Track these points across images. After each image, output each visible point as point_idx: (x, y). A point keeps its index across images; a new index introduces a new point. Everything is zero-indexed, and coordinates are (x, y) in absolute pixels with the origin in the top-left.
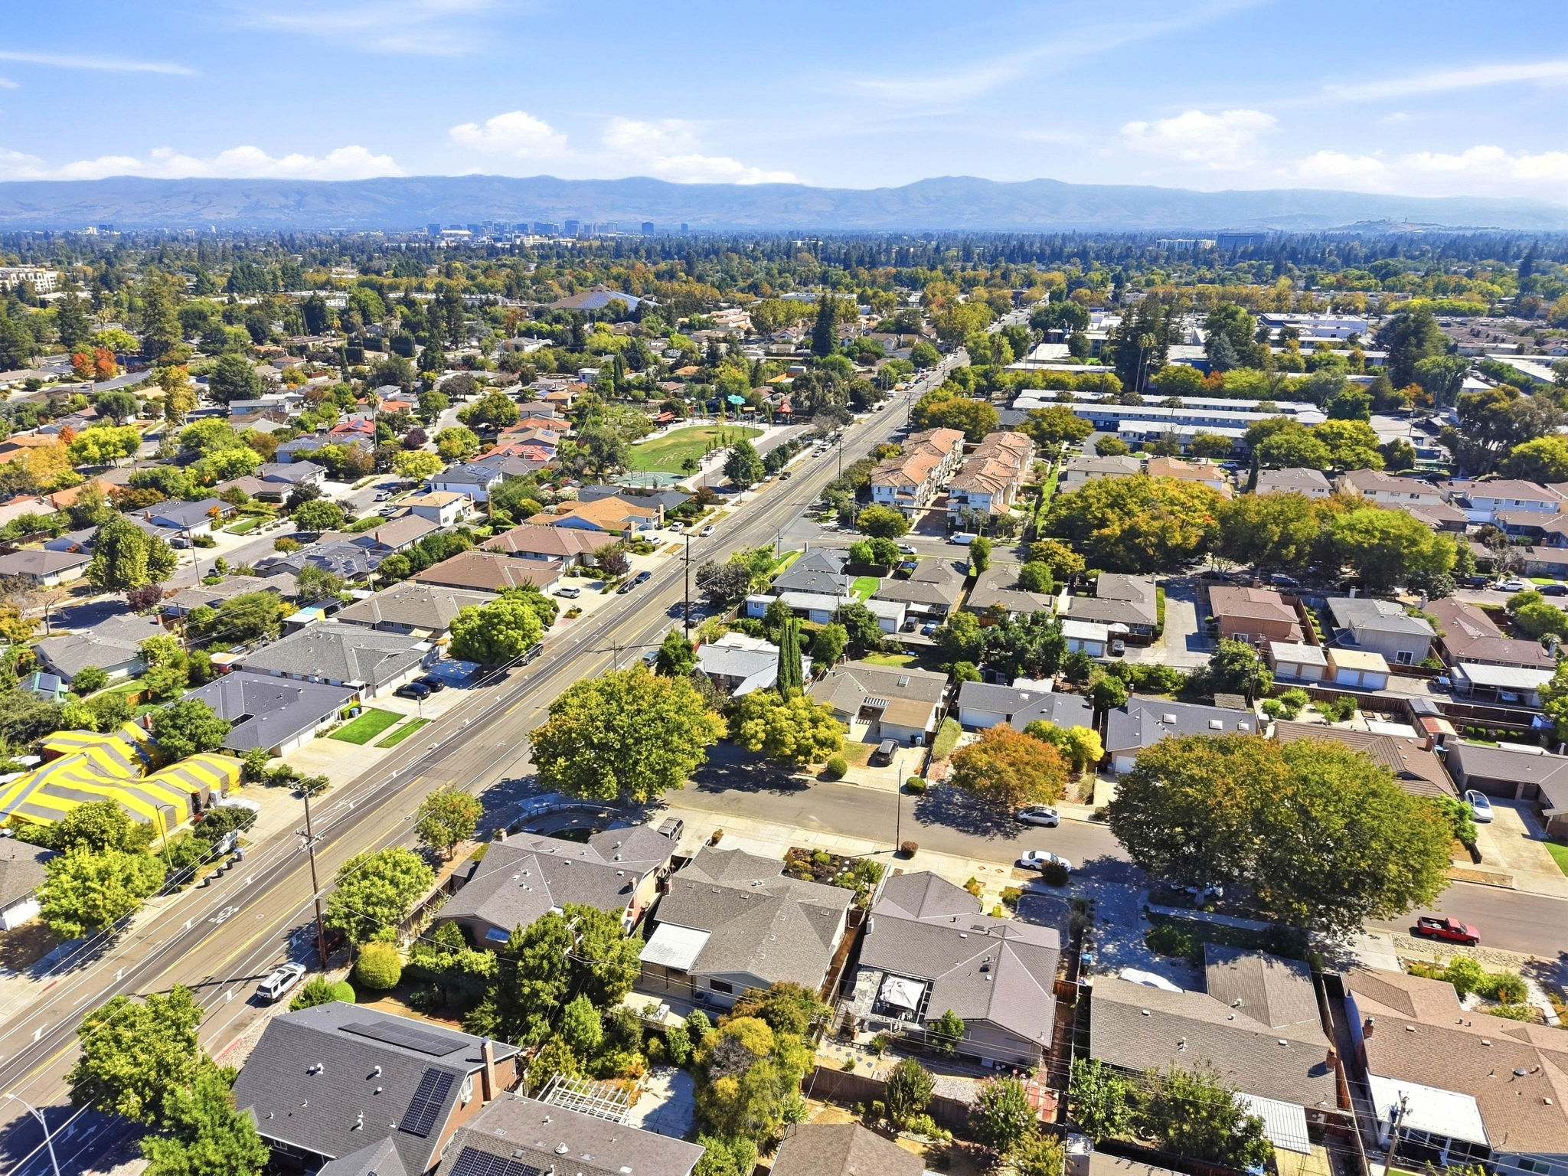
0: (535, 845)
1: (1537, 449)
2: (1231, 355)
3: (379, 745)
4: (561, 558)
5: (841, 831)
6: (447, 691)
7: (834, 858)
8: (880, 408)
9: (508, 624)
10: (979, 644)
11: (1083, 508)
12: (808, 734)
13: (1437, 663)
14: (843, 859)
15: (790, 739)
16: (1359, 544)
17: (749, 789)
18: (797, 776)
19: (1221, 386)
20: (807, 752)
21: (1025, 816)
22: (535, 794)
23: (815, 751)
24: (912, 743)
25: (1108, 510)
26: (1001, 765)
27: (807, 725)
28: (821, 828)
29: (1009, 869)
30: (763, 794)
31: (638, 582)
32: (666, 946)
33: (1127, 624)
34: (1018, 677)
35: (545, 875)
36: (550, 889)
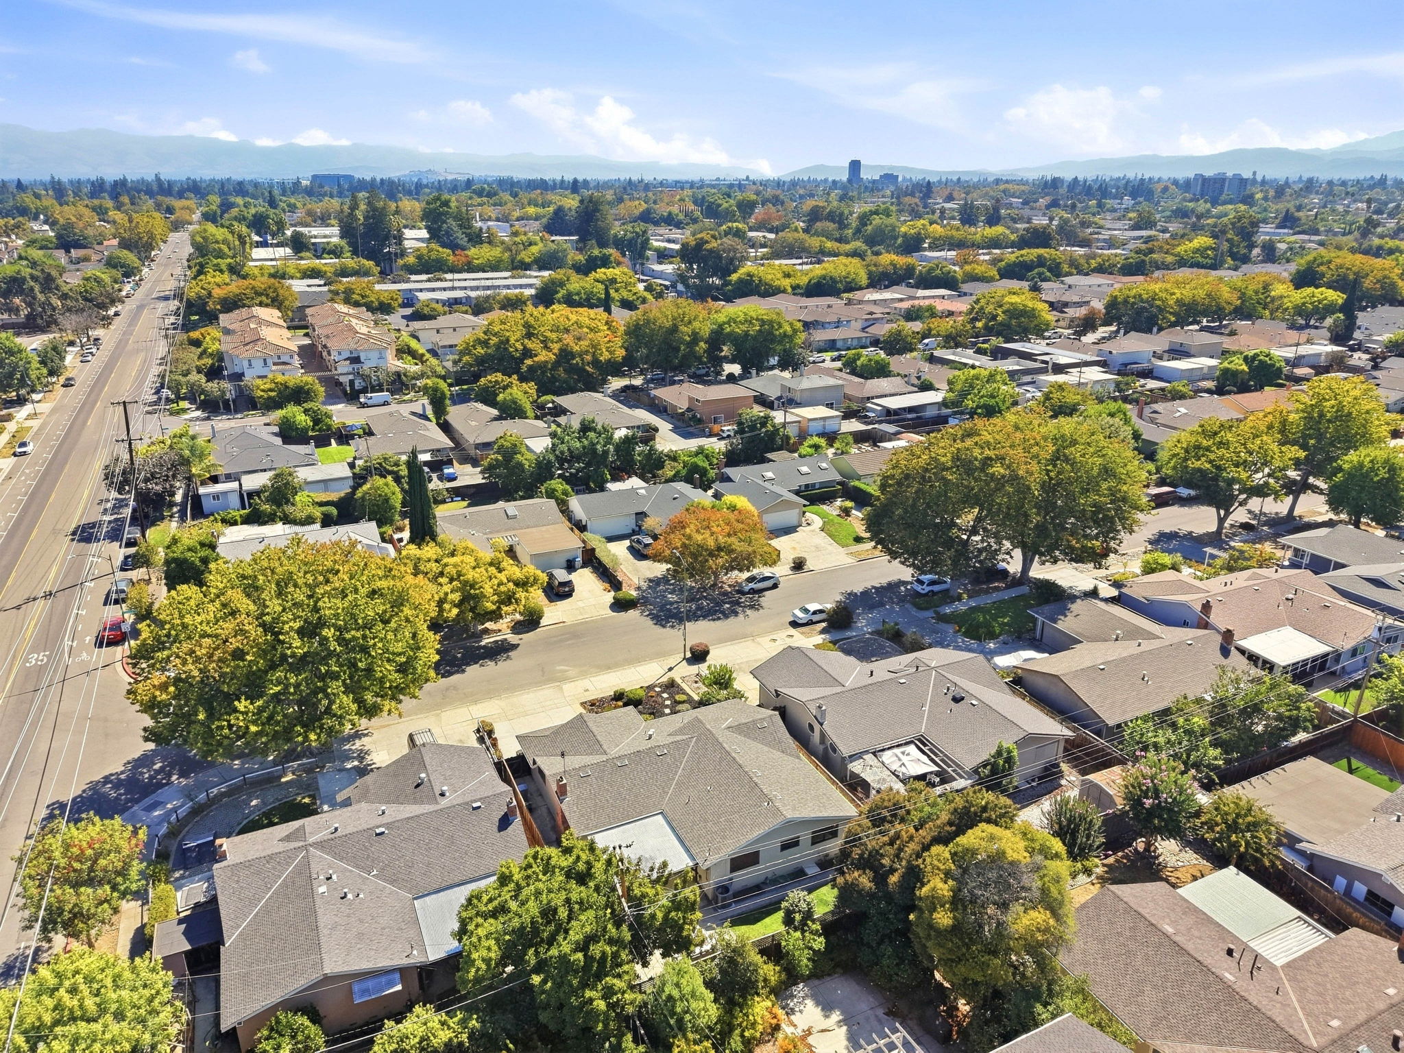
1: (749, 275)
2: (461, 236)
5: (608, 667)
7: (644, 690)
8: (117, 314)
11: (501, 342)
13: (855, 406)
14: (647, 688)
16: (746, 334)
18: (486, 641)
19: (469, 263)
21: (752, 585)
24: (572, 566)
25: (526, 341)
27: (493, 570)
28: (583, 674)
29: (792, 631)
30: (472, 670)
33: (628, 428)
34: (607, 481)
35: (357, 867)
36: (385, 880)
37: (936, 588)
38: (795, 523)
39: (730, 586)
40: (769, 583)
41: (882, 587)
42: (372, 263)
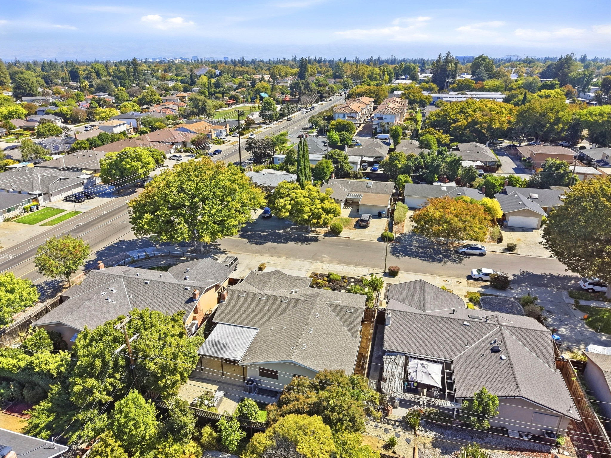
0: (125, 272)
2: (485, 75)
3: (45, 225)
4: (173, 143)
5: (345, 263)
6: (97, 198)
7: (343, 278)
8: (330, 100)
9: (132, 159)
10: (410, 166)
11: (446, 115)
12: (319, 206)
14: (350, 278)
15: (307, 209)
17: (281, 242)
18: (311, 235)
19: (483, 87)
20: (319, 217)
21: (464, 250)
22: (140, 248)
23: (323, 216)
24: (379, 216)
25: (458, 115)
26: (449, 217)
27: (317, 201)
28: (331, 261)
29: (465, 281)
30: (290, 244)
31: (215, 154)
32: (222, 341)
33: (481, 161)
34: (435, 181)
35: (128, 292)
36: (131, 302)
37: (597, 288)
38: (535, 226)
39: (454, 247)
40: (478, 252)
41: (558, 277)
42: (435, 85)
